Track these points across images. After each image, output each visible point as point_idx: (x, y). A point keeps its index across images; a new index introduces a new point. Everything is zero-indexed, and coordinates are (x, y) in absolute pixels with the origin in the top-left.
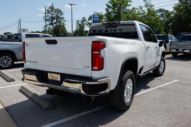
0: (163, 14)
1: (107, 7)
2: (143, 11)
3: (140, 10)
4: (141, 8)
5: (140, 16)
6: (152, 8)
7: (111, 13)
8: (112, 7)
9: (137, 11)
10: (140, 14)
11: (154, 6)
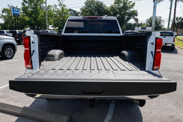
0: (72, 14)
1: (23, 1)
2: (58, 9)
3: (54, 8)
4: (56, 6)
5: (55, 13)
6: (65, 7)
7: (27, 7)
8: (28, 2)
9: (53, 8)
10: (56, 12)
11: (66, 6)
